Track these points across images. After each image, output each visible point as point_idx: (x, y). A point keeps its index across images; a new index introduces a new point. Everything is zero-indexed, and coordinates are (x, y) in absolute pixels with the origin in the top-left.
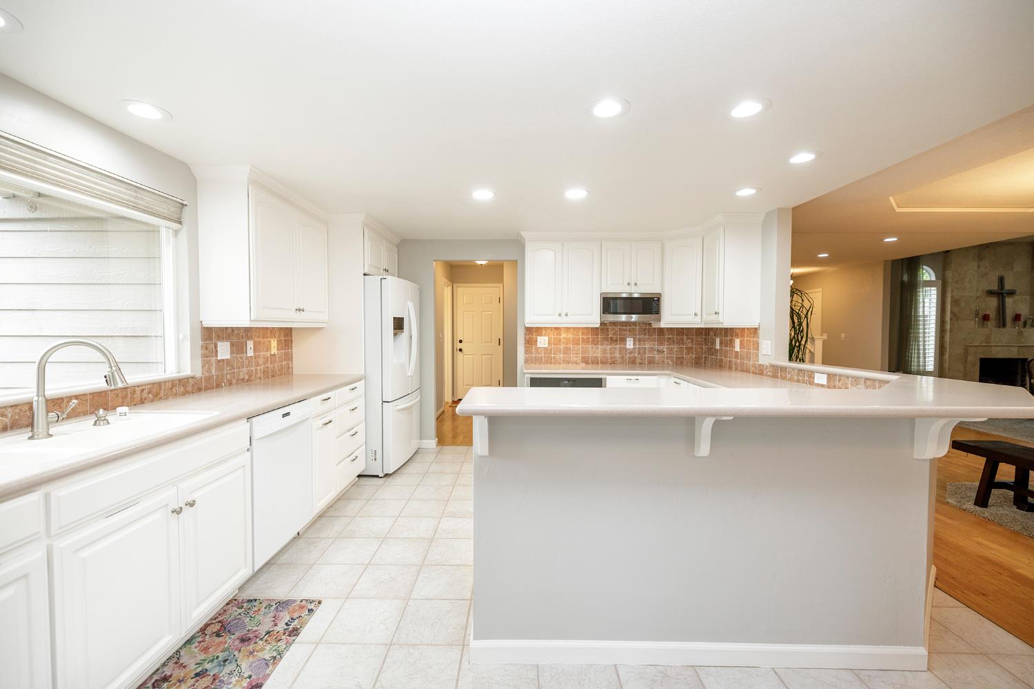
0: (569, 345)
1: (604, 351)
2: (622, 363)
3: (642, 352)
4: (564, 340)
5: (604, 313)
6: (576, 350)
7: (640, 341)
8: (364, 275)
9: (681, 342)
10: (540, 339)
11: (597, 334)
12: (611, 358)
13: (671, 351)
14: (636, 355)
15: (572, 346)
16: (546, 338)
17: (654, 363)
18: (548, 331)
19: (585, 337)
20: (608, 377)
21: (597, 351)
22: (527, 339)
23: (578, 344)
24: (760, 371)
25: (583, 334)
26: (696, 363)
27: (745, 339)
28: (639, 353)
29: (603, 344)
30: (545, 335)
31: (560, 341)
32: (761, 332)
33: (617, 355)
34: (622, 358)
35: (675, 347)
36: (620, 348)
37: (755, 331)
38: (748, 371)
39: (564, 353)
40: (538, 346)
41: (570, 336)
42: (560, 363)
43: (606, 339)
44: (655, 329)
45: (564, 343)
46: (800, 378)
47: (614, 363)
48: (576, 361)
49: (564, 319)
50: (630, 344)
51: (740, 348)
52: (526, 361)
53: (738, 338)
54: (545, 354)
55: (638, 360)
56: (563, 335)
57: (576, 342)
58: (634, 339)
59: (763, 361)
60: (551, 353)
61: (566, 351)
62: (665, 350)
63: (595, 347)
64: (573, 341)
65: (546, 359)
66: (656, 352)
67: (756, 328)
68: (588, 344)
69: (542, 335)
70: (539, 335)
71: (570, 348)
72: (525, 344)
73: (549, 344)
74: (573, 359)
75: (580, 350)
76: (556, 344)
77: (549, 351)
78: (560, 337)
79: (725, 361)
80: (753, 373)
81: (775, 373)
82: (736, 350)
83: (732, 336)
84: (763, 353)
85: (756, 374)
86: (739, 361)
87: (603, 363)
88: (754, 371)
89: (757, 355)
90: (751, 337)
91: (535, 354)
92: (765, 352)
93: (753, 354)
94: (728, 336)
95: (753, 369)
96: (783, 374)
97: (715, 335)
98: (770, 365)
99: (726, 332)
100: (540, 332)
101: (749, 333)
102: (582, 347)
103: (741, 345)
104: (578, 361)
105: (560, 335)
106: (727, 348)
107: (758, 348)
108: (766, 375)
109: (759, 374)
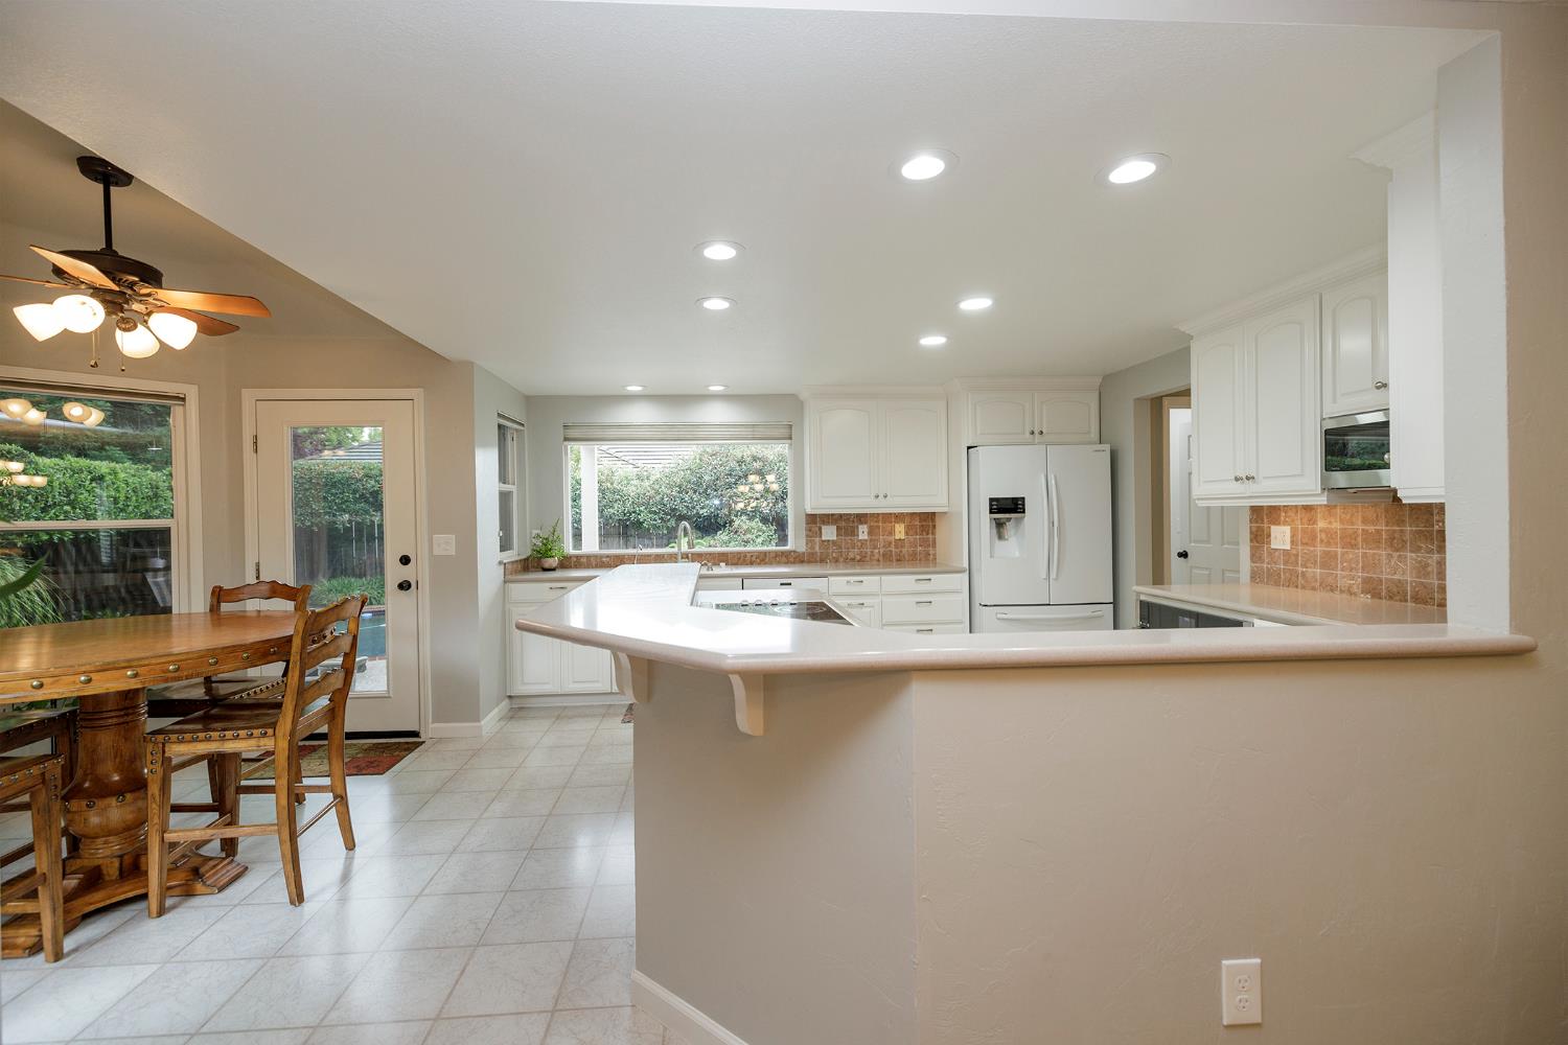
0: (1333, 548)
4: (1324, 536)
6: (1350, 561)
10: (1275, 532)
15: (1339, 550)
16: (1287, 529)
18: (1290, 513)
19: (1371, 528)
21: (1400, 566)
22: (1254, 529)
23: (1354, 546)
25: (1364, 521)
30: (1285, 523)
31: (1313, 537)
39: (1324, 565)
40: (1273, 546)
41: (1338, 526)
42: (1314, 589)
45: (1322, 541)
48: (1351, 586)
52: (1254, 577)
54: (1285, 564)
56: (1321, 524)
57: (1349, 541)
60: (1296, 563)
61: (1328, 561)
63: (1394, 554)
64: (1344, 538)
65: (1287, 575)
68: (1379, 548)
69: (1279, 524)
70: (1274, 524)
71: (1336, 553)
72: (1251, 541)
73: (1292, 542)
74: (1343, 582)
75: (1358, 562)
76: (1307, 544)
77: (1293, 558)
78: (1313, 531)
87: (1418, 599)
91: (1268, 563)
100: (1275, 516)
102: (1364, 555)
104: (1354, 589)
105: (1315, 522)
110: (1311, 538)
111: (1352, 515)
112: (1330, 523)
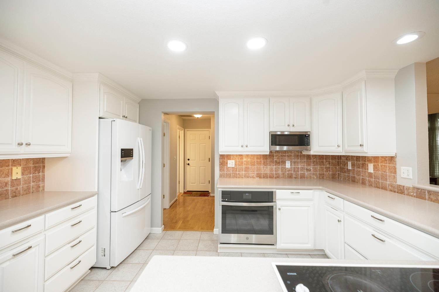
0: (248, 166)
1: (271, 170)
2: (283, 177)
3: (296, 170)
4: (245, 163)
5: (272, 145)
6: (253, 169)
7: (294, 163)
8: (100, 118)
9: (322, 163)
10: (229, 162)
11: (267, 159)
12: (276, 174)
13: (315, 170)
14: (292, 172)
16: (233, 161)
17: (305, 178)
18: (234, 156)
19: (259, 160)
20: (277, 191)
21: (267, 170)
22: (221, 161)
23: (254, 165)
24: (401, 190)
25: (257, 159)
26: (333, 178)
27: (380, 164)
28: (294, 171)
29: (270, 165)
30: (233, 159)
31: (242, 163)
32: (398, 160)
33: (280, 172)
34: (283, 174)
35: (318, 167)
36: (282, 167)
37: (392, 159)
38: (384, 188)
39: (245, 171)
40: (228, 166)
41: (249, 160)
42: (242, 178)
43: (272, 162)
44: (304, 155)
45: (245, 164)
47: (278, 177)
48: (253, 176)
49: (245, 149)
50: (288, 165)
51: (374, 170)
52: (221, 176)
53: (372, 163)
54: (232, 171)
55: (294, 176)
56: (244, 159)
57: (253, 164)
58: (291, 161)
59: (399, 182)
60: (236, 171)
61: (247, 169)
62: (311, 169)
63: (265, 167)
64: (251, 163)
65: (233, 174)
66: (305, 171)
67: (392, 157)
68: (261, 165)
69: (231, 160)
70: (229, 160)
71: (249, 167)
72: (220, 165)
73: (235, 165)
74: (251, 175)
75: (255, 169)
76: (240, 165)
77: (235, 169)
78: (243, 161)
79: (357, 178)
80: (391, 191)
81: (420, 194)
82: (369, 171)
83: (365, 161)
84: (402, 176)
85: (395, 192)
86: (373, 180)
87: (270, 177)
88: (392, 189)
89: (395, 177)
90: (387, 163)
91: (226, 171)
92: (405, 176)
93: (389, 176)
94: (360, 161)
95: (390, 187)
96: (432, 197)
97: (347, 159)
98: (414, 188)
99: (358, 158)
100: (229, 157)
101: (384, 160)
102: (257, 167)
103: (375, 167)
104: (254, 176)
105: (243, 159)
106: (359, 169)
107: (395, 172)
108: (408, 194)
109: (397, 192)
111: (254, 157)
112: (247, 159)
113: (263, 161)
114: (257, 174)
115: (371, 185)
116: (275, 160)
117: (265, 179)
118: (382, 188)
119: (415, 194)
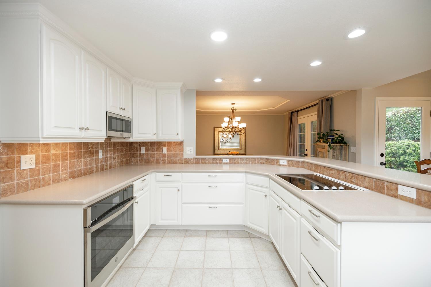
0: (58, 162)
1: (86, 164)
2: (97, 171)
3: (106, 159)
4: (54, 157)
5: (108, 129)
6: (64, 166)
7: (105, 152)
9: (122, 150)
10: (23, 158)
11: (81, 149)
12: (90, 169)
13: (118, 156)
14: (104, 163)
15: (61, 163)
16: (33, 156)
17: (112, 168)
18: (34, 147)
19: (72, 152)
21: (81, 165)
22: (5, 160)
23: (66, 160)
24: (186, 162)
25: (70, 149)
26: (127, 164)
27: (172, 147)
28: (105, 162)
29: (85, 157)
30: (31, 153)
32: (185, 144)
33: (94, 165)
34: (97, 167)
35: (119, 154)
36: (96, 158)
37: (181, 143)
38: (175, 163)
39: (54, 172)
40: (22, 168)
41: (59, 152)
42: (49, 184)
43: (86, 152)
44: (112, 142)
45: (53, 160)
46: (214, 162)
47: (92, 173)
48: (65, 177)
50: (101, 155)
51: (167, 152)
52: (5, 193)
53: (165, 147)
54: (31, 177)
55: (105, 167)
56: (52, 152)
57: (64, 158)
58: (103, 150)
59: (185, 156)
60: (39, 174)
61: (56, 168)
62: (116, 157)
63: (79, 160)
64: (61, 157)
65: (33, 182)
66: (112, 160)
68: (74, 159)
69: (27, 154)
70: (23, 154)
71: (59, 164)
73: (36, 163)
74: (62, 177)
75: (68, 166)
76: (45, 163)
77: (37, 172)
78: (49, 155)
79: (151, 160)
80: (180, 163)
81: (197, 161)
82: (163, 153)
83: (159, 146)
84: (187, 153)
85: (182, 163)
86: (166, 159)
87: (86, 174)
88: (181, 162)
89: (182, 154)
90: (177, 146)
91: (18, 180)
92: (189, 153)
93: (179, 154)
94: (154, 146)
95: (179, 161)
96: (203, 161)
97: (139, 145)
98: (194, 158)
99: (152, 144)
100: (24, 149)
101: (175, 144)
102: (70, 162)
103: (168, 150)
104: (67, 178)
105: (49, 151)
106: (153, 153)
107: (183, 152)
108: (191, 163)
109: (184, 163)
110: (47, 159)
111: (66, 147)
112: (57, 151)
113: (77, 152)
114: (71, 173)
115: (164, 162)
116: (89, 150)
117: (80, 178)
118: (174, 163)
119: (194, 162)
